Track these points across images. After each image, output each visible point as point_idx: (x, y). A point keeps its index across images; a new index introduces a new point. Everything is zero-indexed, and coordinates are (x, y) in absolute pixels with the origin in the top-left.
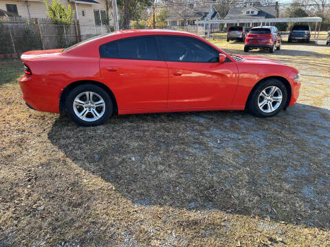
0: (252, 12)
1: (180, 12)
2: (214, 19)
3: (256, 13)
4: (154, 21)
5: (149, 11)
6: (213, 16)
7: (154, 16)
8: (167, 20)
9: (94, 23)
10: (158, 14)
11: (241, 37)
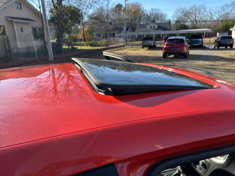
0: (154, 27)
1: (103, 28)
2: (128, 32)
3: (156, 27)
4: (84, 34)
5: (80, 27)
6: (127, 30)
7: (84, 31)
8: (94, 33)
9: (32, 37)
10: (86, 29)
11: (152, 45)
